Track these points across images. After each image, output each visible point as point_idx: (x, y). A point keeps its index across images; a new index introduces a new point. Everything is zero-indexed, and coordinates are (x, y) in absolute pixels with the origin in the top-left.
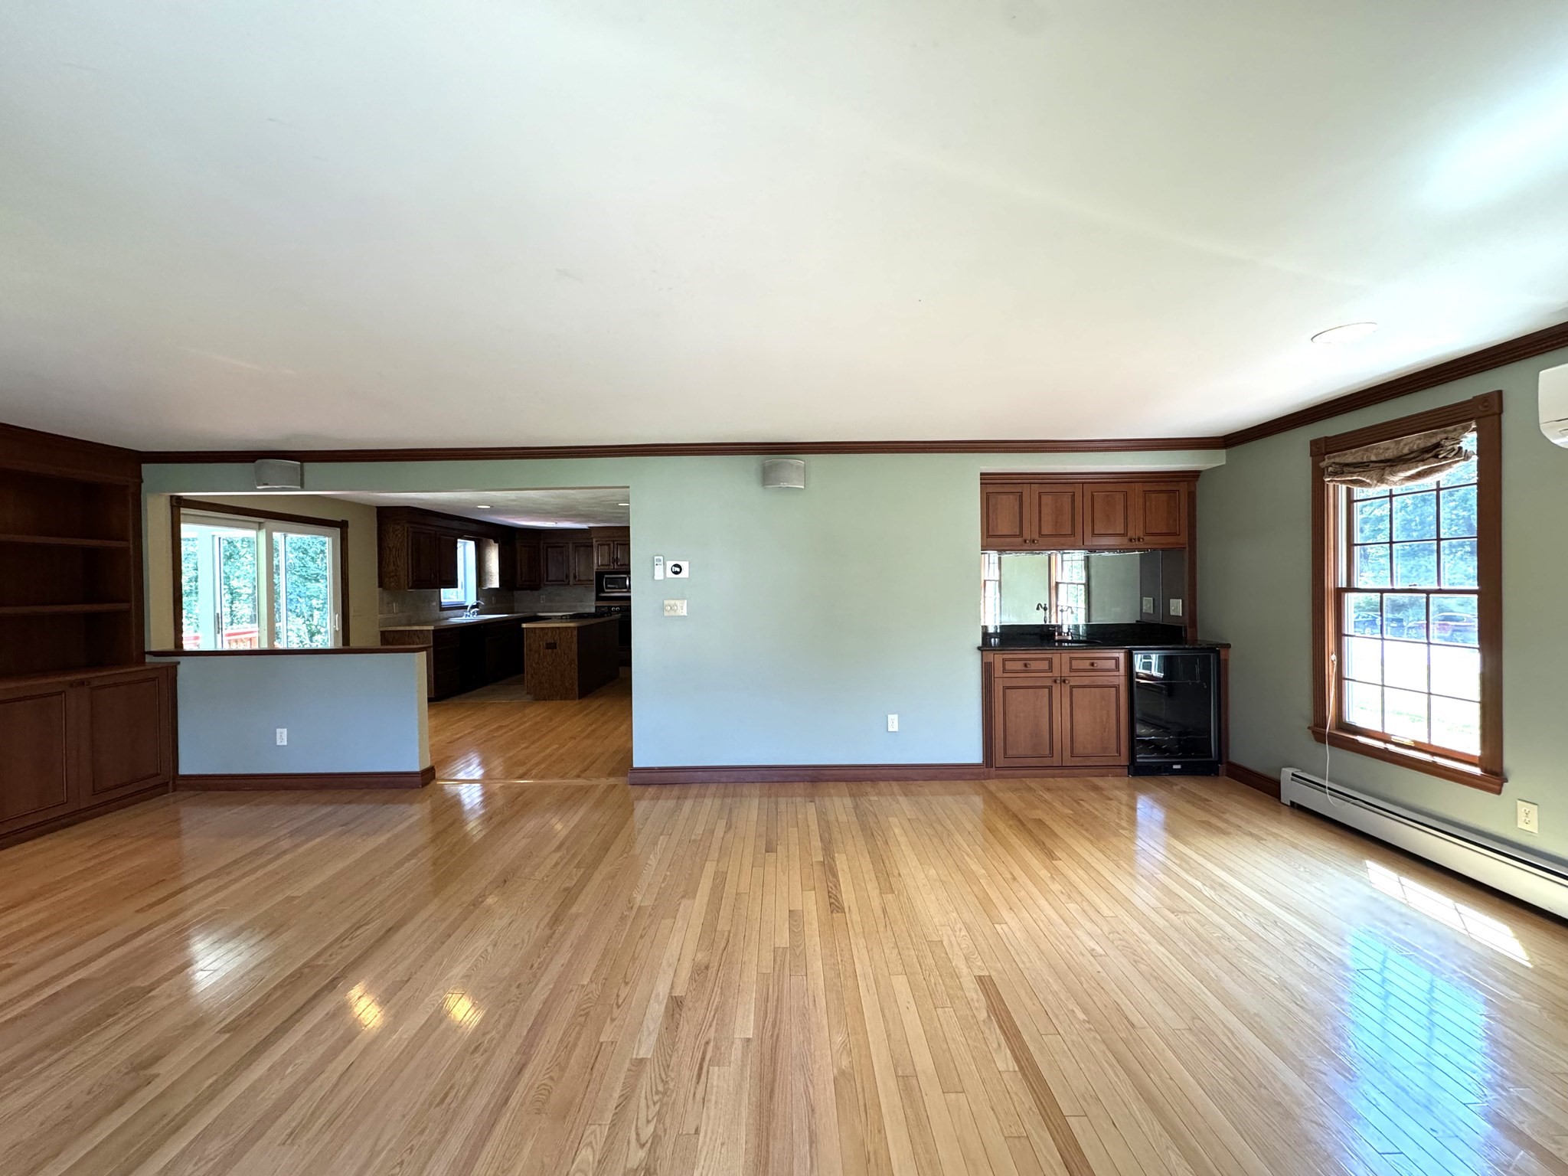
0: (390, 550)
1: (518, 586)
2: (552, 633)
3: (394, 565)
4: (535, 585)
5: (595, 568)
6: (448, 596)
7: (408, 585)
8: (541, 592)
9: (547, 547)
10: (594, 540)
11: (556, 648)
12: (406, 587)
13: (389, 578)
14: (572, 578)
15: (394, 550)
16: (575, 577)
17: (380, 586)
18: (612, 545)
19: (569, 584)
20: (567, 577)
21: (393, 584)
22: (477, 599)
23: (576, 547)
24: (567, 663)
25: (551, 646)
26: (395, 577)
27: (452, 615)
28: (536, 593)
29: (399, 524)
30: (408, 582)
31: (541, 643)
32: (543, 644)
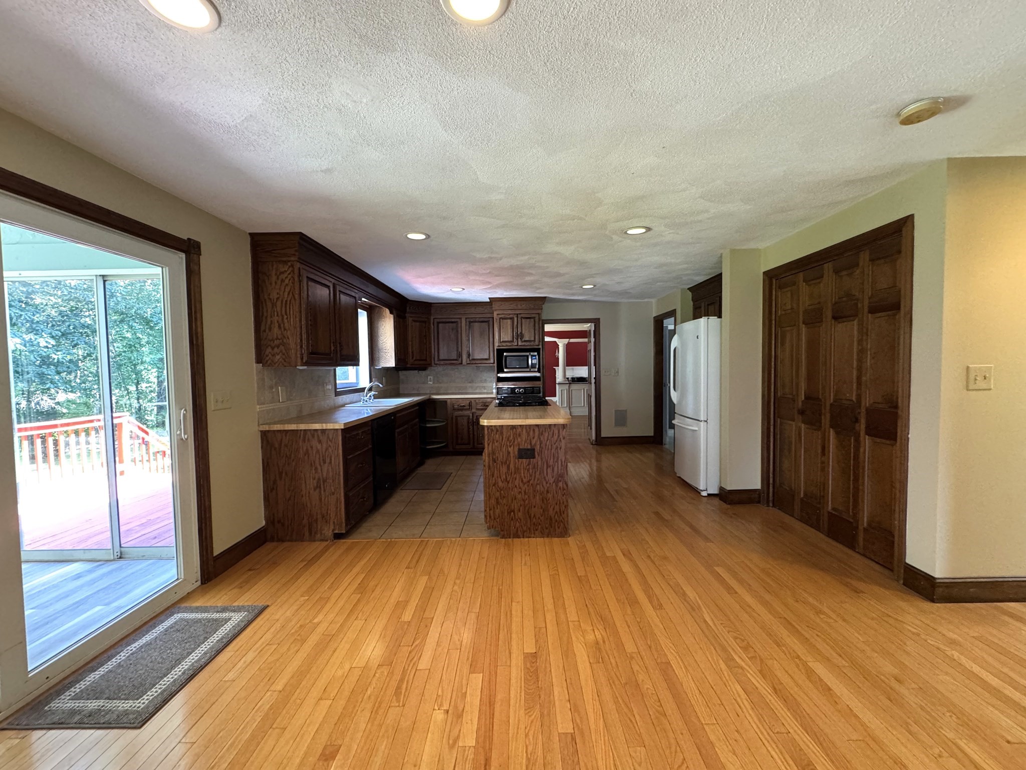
0: (274, 305)
1: (408, 366)
2: (528, 434)
3: (279, 327)
4: (423, 365)
5: (496, 344)
6: (347, 375)
7: (302, 359)
8: (427, 372)
9: (438, 323)
10: (495, 313)
11: (534, 458)
12: (299, 360)
13: (273, 349)
14: (465, 357)
15: (279, 303)
16: (469, 355)
17: (259, 360)
18: (516, 319)
19: (462, 364)
20: (460, 355)
21: (278, 357)
22: (371, 381)
23: (470, 322)
24: (552, 481)
25: (527, 454)
26: (282, 347)
27: (348, 401)
28: (423, 373)
29: (285, 262)
30: (302, 354)
31: (511, 449)
32: (514, 451)
